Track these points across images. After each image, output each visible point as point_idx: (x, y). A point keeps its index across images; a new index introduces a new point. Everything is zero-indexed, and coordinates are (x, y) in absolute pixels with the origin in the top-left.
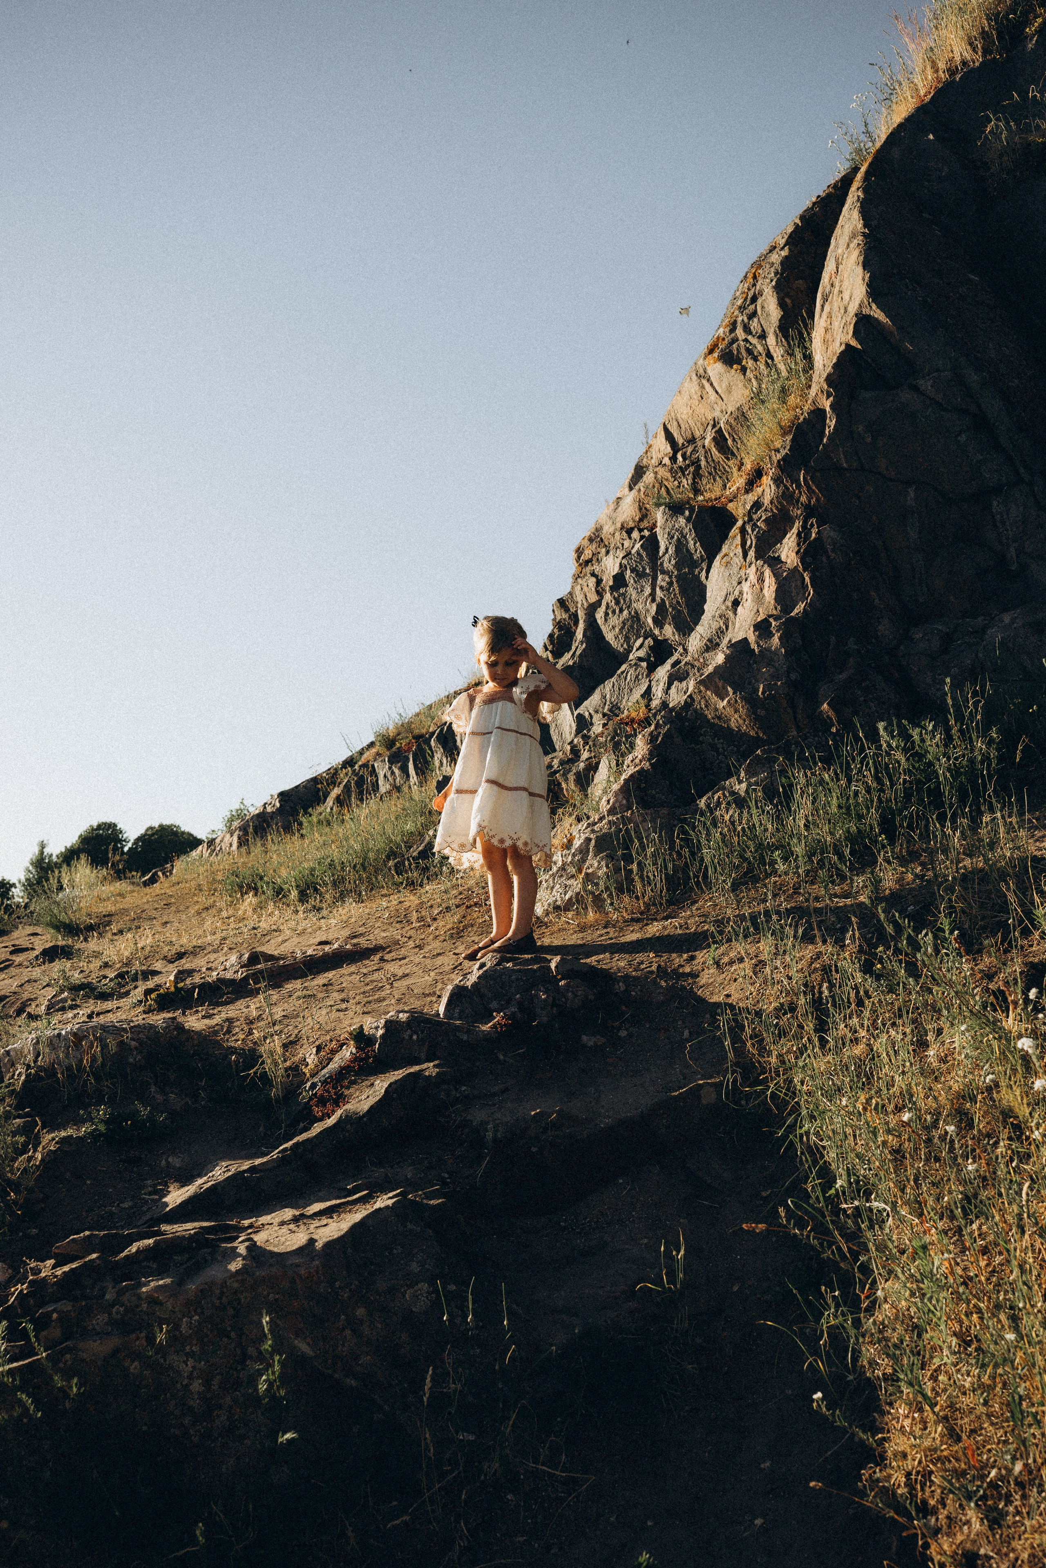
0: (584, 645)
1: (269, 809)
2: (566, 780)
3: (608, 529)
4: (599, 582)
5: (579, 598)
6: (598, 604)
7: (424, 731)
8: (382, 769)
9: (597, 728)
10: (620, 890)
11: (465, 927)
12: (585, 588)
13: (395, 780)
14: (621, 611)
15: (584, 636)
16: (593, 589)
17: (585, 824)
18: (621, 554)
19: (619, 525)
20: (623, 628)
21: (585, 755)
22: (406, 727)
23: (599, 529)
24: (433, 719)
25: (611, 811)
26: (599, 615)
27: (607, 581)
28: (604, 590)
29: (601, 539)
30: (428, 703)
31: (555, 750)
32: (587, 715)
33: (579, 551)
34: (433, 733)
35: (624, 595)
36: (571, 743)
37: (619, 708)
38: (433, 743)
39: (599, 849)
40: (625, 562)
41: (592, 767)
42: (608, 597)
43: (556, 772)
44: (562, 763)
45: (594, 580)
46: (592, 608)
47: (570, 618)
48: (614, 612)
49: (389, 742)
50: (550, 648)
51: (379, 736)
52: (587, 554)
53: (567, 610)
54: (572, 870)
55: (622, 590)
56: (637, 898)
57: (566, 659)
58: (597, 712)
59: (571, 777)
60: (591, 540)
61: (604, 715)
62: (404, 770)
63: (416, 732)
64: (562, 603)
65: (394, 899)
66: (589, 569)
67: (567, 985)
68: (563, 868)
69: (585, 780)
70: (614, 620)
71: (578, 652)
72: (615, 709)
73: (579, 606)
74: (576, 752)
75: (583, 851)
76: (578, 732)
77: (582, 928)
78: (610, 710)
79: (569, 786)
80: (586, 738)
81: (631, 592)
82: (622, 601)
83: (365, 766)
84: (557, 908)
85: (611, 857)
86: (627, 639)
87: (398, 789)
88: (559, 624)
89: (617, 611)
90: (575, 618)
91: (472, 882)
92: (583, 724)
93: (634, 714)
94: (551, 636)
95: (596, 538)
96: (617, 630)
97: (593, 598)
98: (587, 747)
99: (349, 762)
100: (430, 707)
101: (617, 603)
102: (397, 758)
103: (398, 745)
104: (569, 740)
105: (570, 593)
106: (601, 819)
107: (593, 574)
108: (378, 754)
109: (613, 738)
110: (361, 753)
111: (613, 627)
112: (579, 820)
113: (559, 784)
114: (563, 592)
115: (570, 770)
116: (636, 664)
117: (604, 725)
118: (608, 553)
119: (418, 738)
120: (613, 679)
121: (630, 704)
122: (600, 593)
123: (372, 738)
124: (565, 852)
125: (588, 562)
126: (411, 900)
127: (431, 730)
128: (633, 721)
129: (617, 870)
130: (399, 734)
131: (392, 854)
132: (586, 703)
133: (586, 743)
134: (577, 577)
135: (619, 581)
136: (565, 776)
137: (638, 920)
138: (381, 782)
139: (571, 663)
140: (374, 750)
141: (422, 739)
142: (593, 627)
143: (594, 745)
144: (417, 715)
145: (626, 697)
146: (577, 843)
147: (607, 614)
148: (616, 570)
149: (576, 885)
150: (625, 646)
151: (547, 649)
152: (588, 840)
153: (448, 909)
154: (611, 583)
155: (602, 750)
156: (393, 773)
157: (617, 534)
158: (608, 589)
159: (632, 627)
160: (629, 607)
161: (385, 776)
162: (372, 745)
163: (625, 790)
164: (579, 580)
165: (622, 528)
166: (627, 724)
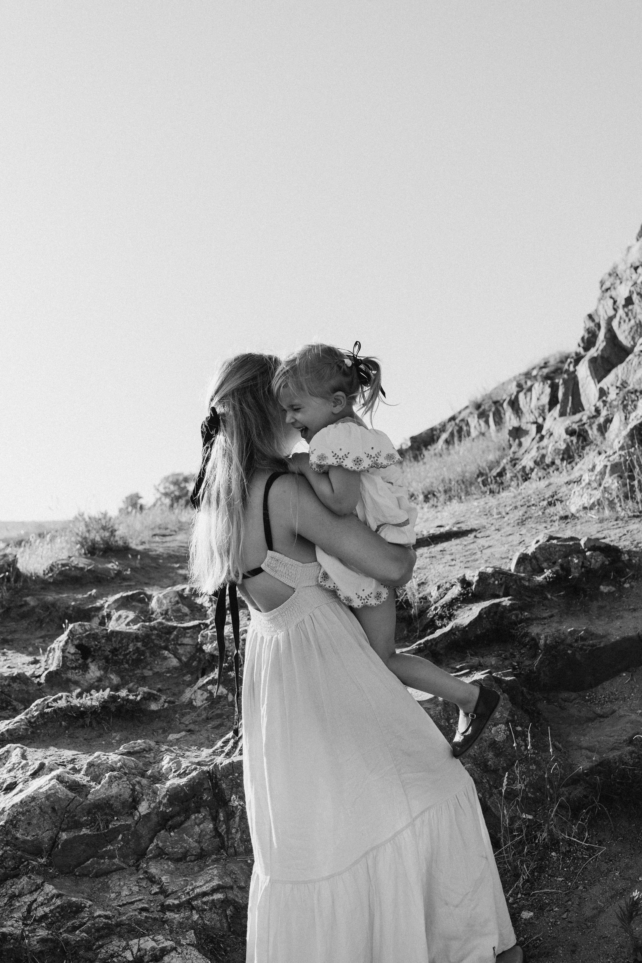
0: (604, 343)
1: (404, 447)
2: (592, 428)
3: (621, 268)
4: (615, 302)
5: (601, 312)
6: (615, 316)
7: (499, 399)
8: (473, 421)
9: (612, 396)
10: (626, 497)
11: (527, 519)
12: (606, 307)
13: (481, 429)
14: (630, 320)
15: (605, 337)
16: (611, 307)
17: (603, 456)
18: (630, 283)
19: (629, 265)
20: (630, 331)
21: (604, 413)
22: (489, 396)
23: (615, 268)
24: (505, 390)
25: (622, 448)
26: (615, 324)
27: (621, 302)
28: (618, 307)
29: (617, 275)
30: (502, 381)
31: (584, 410)
32: (605, 388)
33: (602, 283)
34: (504, 400)
35: (631, 310)
36: (595, 405)
37: (627, 383)
38: (505, 405)
39: (612, 472)
40: (632, 289)
41: (609, 420)
42: (621, 312)
43: (584, 424)
44: (589, 418)
45: (612, 301)
46: (610, 319)
47: (595, 326)
48: (625, 321)
49: (478, 406)
50: (582, 345)
51: (470, 402)
52: (607, 285)
53: (593, 320)
54: (595, 485)
55: (630, 307)
56: (637, 503)
57: (593, 352)
58: (612, 385)
59: (595, 427)
60: (610, 275)
61: (617, 387)
62: (487, 422)
63: (495, 399)
64: (590, 316)
65: (482, 502)
66: (608, 294)
67: (591, 555)
68: (589, 484)
69: (603, 429)
70: (626, 327)
71: (601, 348)
72: (624, 384)
73: (602, 318)
74: (598, 411)
75: (603, 474)
76: (600, 398)
77: (601, 521)
78: (622, 384)
79: (593, 433)
80: (605, 402)
81: (636, 307)
82: (630, 314)
83: (463, 420)
84: (585, 508)
85: (621, 477)
86: (633, 338)
87: (483, 434)
88: (589, 331)
89: (627, 320)
90: (599, 326)
91: (530, 492)
92: (603, 393)
93: (637, 387)
94: (583, 338)
95: (614, 274)
96: (627, 333)
97: (611, 313)
98: (606, 408)
99: (453, 418)
100: (503, 384)
101: (627, 315)
102: (483, 415)
103: (483, 407)
104: (594, 404)
105: (596, 310)
106: (614, 453)
107: (611, 297)
108: (471, 413)
109: (623, 402)
110: (460, 413)
111: (624, 331)
112: (600, 453)
113: (587, 431)
114: (590, 311)
115: (594, 422)
116: (639, 355)
117: (617, 394)
118: (621, 283)
119: (495, 403)
120: (624, 364)
121: (634, 380)
122: (615, 310)
123: (466, 403)
124: (591, 473)
125: (607, 290)
126: (492, 501)
127: (504, 398)
128: (636, 391)
129: (625, 485)
130: (483, 400)
131: (480, 474)
132: (605, 380)
133: (605, 405)
134: (600, 300)
135: (629, 301)
136: (590, 426)
137: (638, 517)
138: (472, 430)
139: (595, 355)
140: (468, 411)
141: (497, 403)
142: (610, 331)
143: (610, 407)
144: (495, 389)
145: (632, 375)
146: (598, 468)
147: (620, 323)
148: (627, 295)
149: (598, 494)
150: (632, 343)
151: (579, 346)
152: (606, 466)
153: (516, 508)
154: (623, 302)
155: (616, 410)
156: (480, 425)
157: (628, 271)
158: (621, 307)
159: (637, 330)
160: (635, 318)
161: (475, 427)
162: (467, 407)
163: (631, 435)
164: (602, 301)
165: (632, 266)
166: (632, 393)
